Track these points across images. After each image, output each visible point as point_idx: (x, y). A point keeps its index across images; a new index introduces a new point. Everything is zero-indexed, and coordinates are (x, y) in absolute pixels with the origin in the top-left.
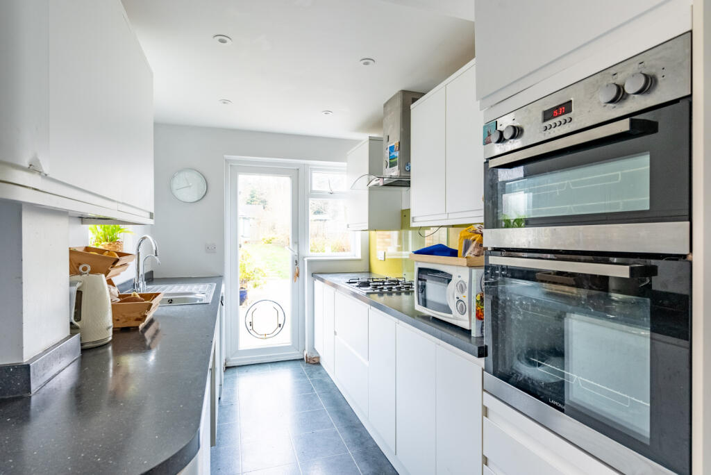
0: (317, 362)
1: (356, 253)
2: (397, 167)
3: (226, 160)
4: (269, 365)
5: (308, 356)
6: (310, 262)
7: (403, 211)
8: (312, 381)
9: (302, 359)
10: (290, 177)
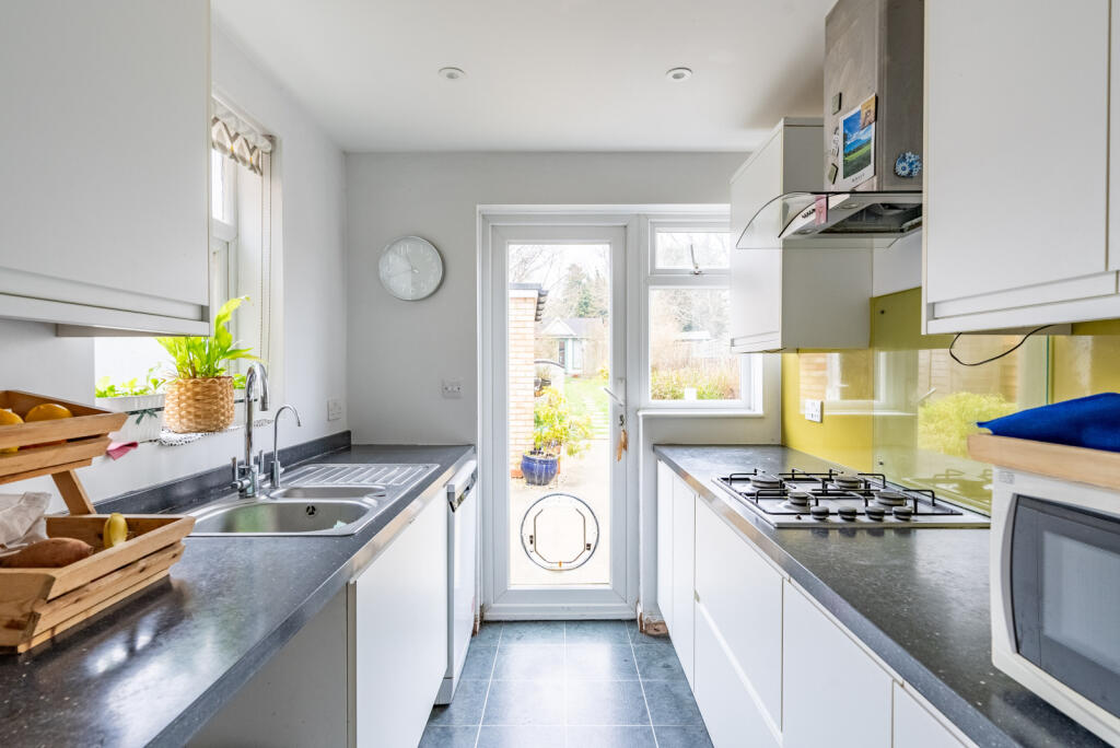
0: (662, 632)
1: (751, 401)
2: (871, 167)
3: (484, 216)
4: (564, 626)
5: (644, 618)
6: (649, 420)
7: (874, 301)
8: (648, 686)
9: (633, 621)
10: (610, 243)
